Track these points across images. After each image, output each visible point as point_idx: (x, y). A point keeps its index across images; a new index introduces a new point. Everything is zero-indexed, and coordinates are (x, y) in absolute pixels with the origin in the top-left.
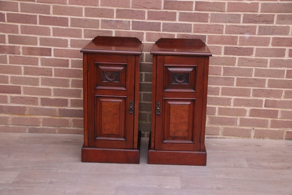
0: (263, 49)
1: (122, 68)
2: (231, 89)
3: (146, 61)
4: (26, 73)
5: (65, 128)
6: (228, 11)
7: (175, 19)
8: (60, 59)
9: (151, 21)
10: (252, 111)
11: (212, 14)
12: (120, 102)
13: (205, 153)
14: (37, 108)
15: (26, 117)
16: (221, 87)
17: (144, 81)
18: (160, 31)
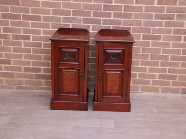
0: (167, 36)
1: (76, 50)
2: (147, 61)
3: (92, 44)
4: (14, 51)
5: (40, 86)
6: (145, 12)
7: (110, 17)
8: (36, 42)
9: (95, 18)
10: (160, 75)
11: (135, 14)
12: (75, 72)
13: (130, 104)
14: (22, 73)
15: (14, 79)
16: (140, 60)
17: (90, 57)
18: (101, 24)
